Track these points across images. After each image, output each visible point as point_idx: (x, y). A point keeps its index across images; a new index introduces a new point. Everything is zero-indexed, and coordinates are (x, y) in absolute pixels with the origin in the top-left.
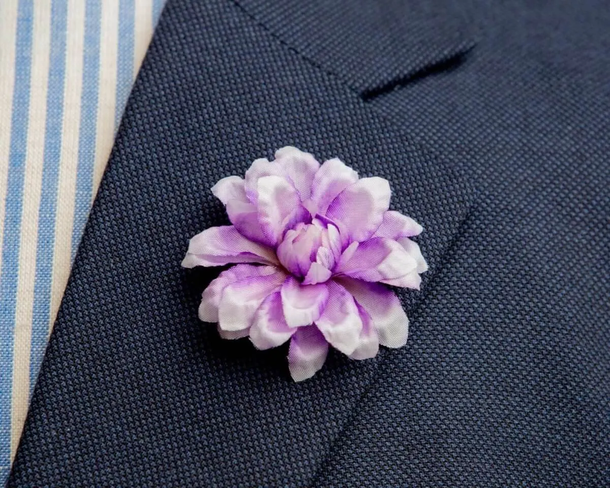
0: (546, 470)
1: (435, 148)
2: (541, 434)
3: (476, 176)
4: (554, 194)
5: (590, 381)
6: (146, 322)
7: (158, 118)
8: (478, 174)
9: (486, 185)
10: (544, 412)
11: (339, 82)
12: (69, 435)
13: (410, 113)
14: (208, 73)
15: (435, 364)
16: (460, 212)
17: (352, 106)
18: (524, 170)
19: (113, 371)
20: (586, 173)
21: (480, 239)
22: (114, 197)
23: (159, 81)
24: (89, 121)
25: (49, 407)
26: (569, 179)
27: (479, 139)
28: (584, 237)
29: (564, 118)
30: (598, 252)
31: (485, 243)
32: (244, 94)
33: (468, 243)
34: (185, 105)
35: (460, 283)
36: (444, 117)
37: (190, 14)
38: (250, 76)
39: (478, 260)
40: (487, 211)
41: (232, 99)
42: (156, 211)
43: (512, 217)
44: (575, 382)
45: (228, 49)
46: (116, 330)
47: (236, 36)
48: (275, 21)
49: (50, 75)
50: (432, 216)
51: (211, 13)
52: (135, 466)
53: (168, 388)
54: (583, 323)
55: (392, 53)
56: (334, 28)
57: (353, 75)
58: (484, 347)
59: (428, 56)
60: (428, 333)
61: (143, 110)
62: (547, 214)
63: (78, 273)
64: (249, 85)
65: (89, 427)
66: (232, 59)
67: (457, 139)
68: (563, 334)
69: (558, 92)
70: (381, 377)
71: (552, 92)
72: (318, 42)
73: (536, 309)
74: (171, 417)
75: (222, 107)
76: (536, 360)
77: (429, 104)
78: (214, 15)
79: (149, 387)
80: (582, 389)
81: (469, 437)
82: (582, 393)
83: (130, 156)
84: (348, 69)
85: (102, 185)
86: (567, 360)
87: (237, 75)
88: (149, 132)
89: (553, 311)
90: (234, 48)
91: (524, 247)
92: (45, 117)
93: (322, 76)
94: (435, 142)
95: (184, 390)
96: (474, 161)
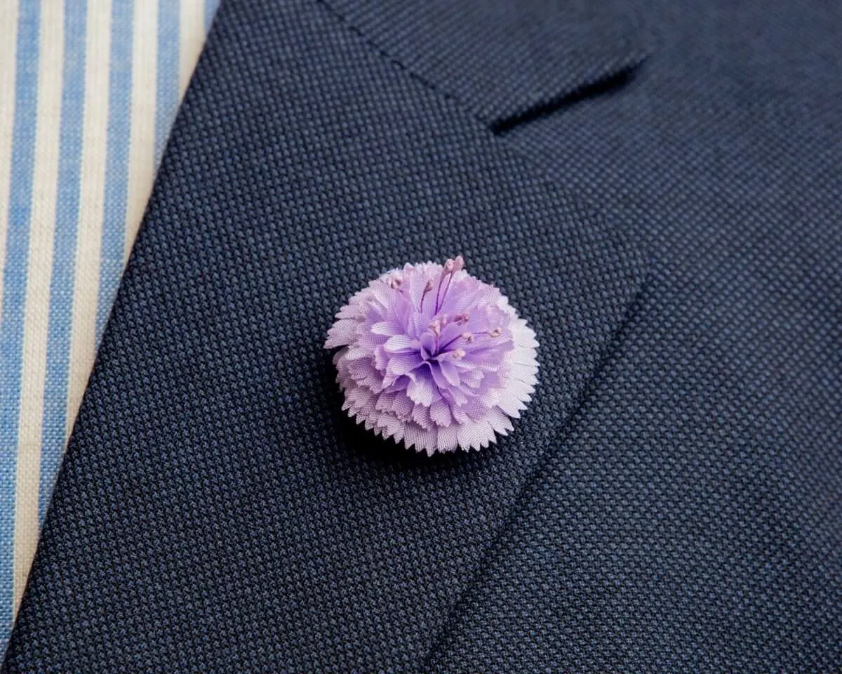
0: (746, 643)
1: (594, 199)
2: (740, 593)
3: (650, 238)
4: (757, 263)
5: (807, 520)
6: (196, 439)
7: (212, 157)
8: (653, 235)
9: (664, 250)
10: (744, 562)
11: (461, 109)
12: (89, 595)
13: (558, 151)
14: (280, 95)
15: (595, 497)
16: (627, 291)
17: (478, 142)
18: (717, 230)
19: (150, 506)
20: (801, 234)
21: (656, 324)
22: (152, 266)
23: (214, 106)
24: (118, 162)
25: (62, 555)
26: (778, 242)
27: (654, 187)
28: (798, 321)
29: (769, 158)
30: (817, 343)
31: (663, 330)
32: (331, 123)
33: (639, 330)
34: (248, 139)
35: (628, 385)
36: (606, 156)
37: (255, 14)
38: (339, 98)
39: (655, 354)
40: (666, 286)
41: (314, 131)
42: (210, 286)
43: (699, 294)
44: (787, 521)
45: (309, 61)
46: (154, 450)
47: (319, 44)
48: (373, 24)
49: (64, 98)
50: (590, 297)
51: (284, 11)
52: (181, 641)
53: (226, 532)
54: (796, 439)
55: (533, 69)
56: (453, 33)
57: (480, 100)
58: (662, 473)
59: (583, 72)
60: (585, 454)
61: (192, 145)
62: (748, 291)
63: (102, 371)
64: (337, 111)
65: (116, 584)
66: (314, 76)
67: (623, 186)
68: (770, 455)
69: (761, 122)
70: (520, 514)
71: (754, 122)
72: (432, 53)
73: (734, 422)
74: (230, 573)
75: (301, 142)
76: (733, 491)
77: (584, 138)
78: (289, 14)
79: (200, 530)
80: (796, 531)
81: (642, 597)
82: (795, 537)
83: (174, 209)
84: (473, 90)
85: (134, 250)
86: (776, 491)
87: (320, 98)
88: (199, 176)
89: (757, 424)
90: (317, 60)
91: (716, 335)
92: (56, 157)
93: (437, 101)
94: (594, 191)
95: (249, 535)
96: (647, 217)
